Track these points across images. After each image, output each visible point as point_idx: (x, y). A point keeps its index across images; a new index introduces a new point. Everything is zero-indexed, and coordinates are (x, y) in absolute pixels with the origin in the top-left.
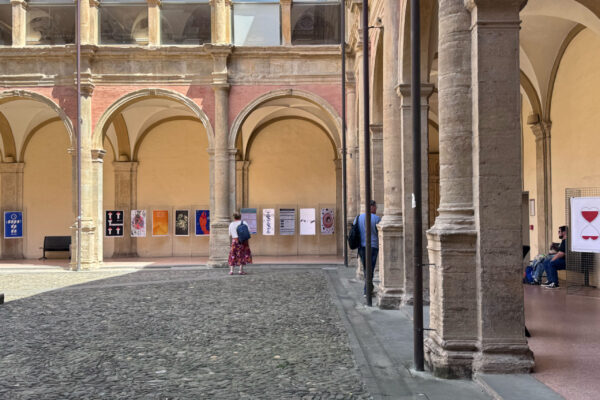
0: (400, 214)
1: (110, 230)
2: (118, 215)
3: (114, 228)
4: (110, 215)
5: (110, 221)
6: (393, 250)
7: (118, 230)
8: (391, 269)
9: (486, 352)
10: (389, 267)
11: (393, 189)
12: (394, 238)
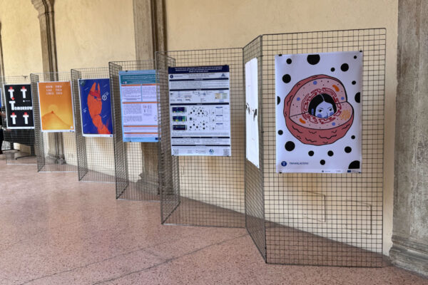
1: (14, 117)
2: (24, 91)
3: (20, 114)
4: (11, 91)
5: (12, 103)
7: (26, 117)
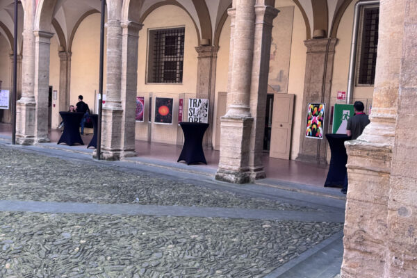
0: (34, 97)
6: (30, 116)
8: (29, 125)
9: (125, 151)
10: (28, 124)
11: (30, 84)
12: (31, 109)
